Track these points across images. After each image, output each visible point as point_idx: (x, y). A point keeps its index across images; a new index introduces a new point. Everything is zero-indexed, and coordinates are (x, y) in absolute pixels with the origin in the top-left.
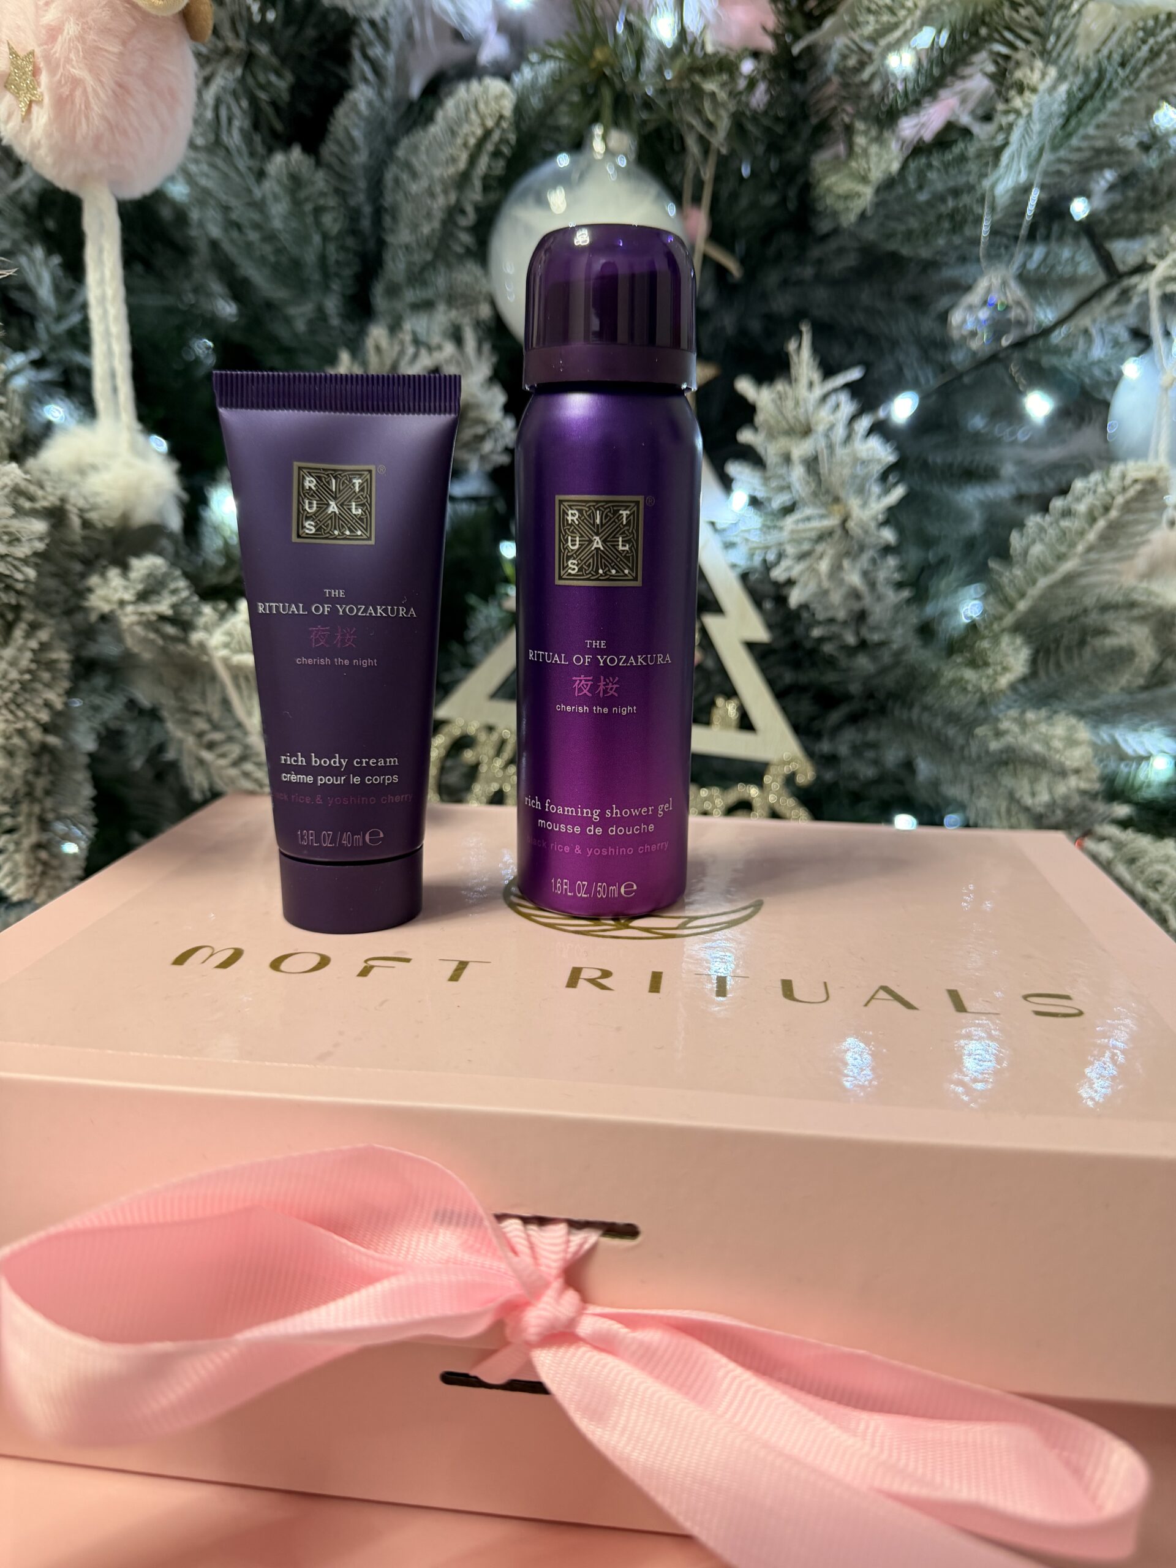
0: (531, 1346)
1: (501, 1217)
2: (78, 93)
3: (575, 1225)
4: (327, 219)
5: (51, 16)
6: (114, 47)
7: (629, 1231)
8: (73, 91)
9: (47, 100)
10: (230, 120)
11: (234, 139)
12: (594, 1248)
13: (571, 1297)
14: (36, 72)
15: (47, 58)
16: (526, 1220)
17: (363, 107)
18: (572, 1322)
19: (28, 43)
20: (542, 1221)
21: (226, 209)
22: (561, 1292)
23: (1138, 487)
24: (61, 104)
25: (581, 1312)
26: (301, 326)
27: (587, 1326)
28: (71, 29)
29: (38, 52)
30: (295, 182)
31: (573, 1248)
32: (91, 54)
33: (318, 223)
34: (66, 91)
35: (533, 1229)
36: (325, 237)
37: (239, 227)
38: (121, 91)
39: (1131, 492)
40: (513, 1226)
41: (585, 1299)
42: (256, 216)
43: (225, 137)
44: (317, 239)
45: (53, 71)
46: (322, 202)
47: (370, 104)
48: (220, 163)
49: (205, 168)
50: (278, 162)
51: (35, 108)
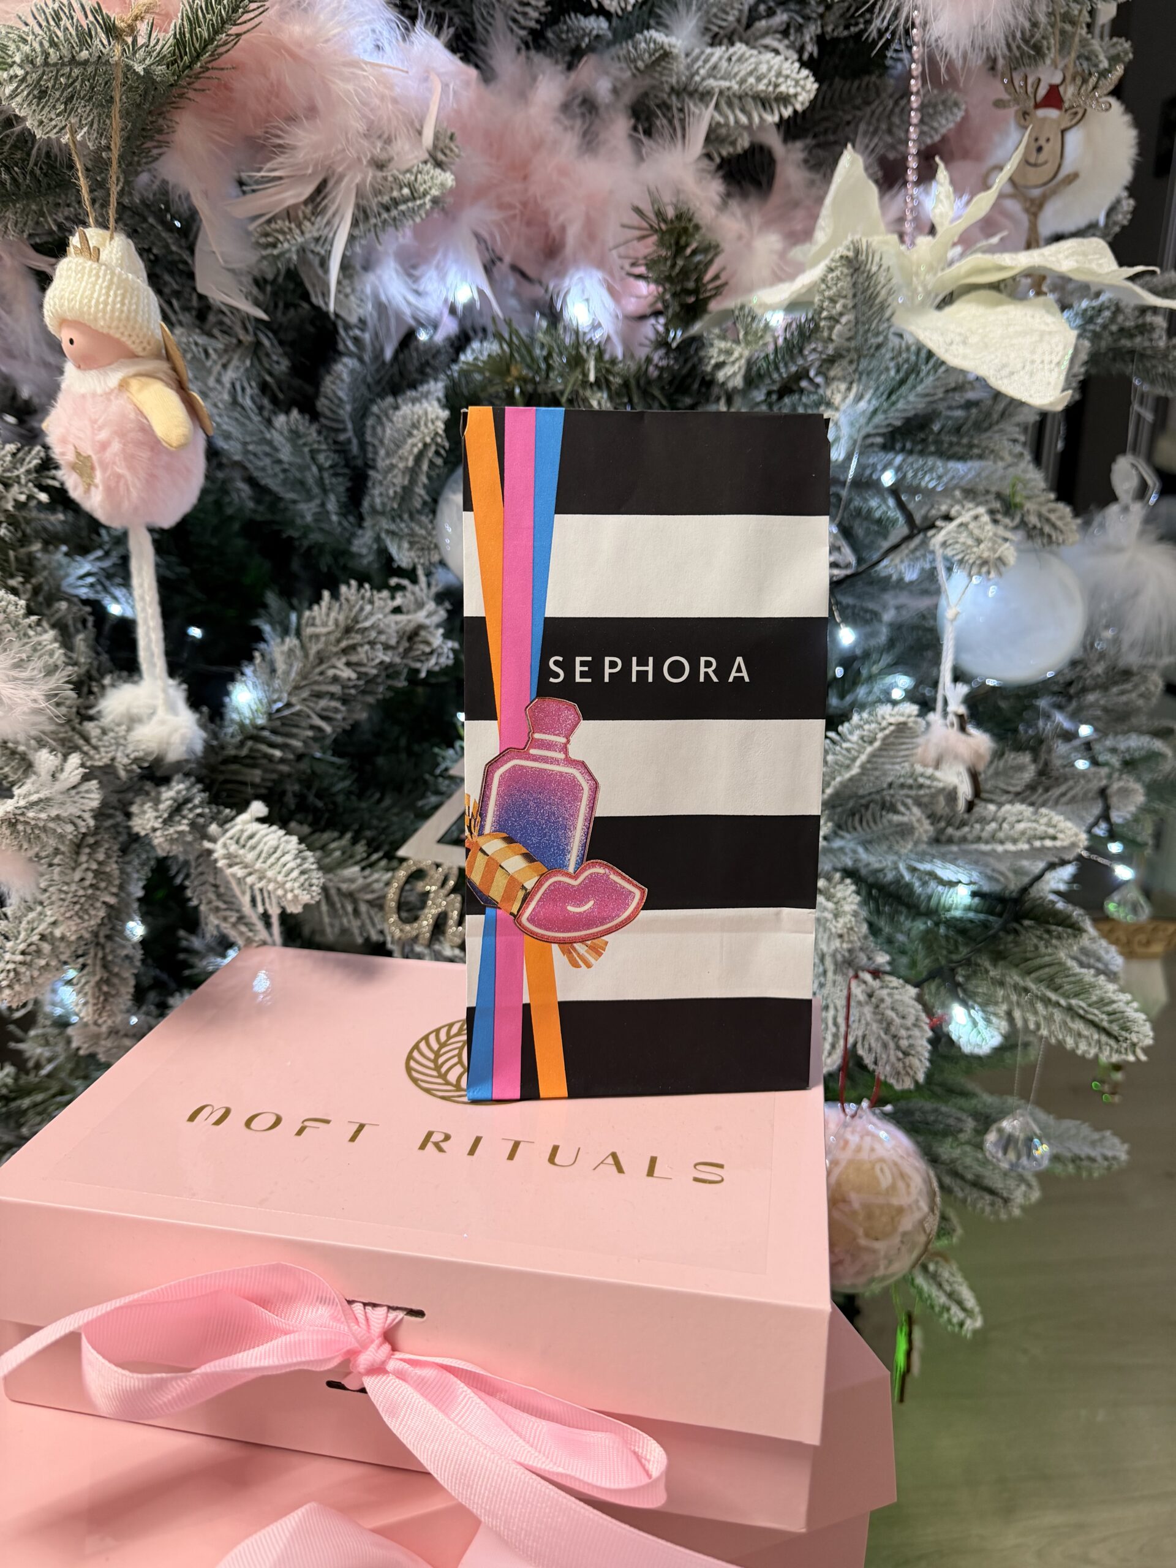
0: (361, 1375)
1: (350, 1302)
2: (122, 483)
3: (390, 1308)
4: (321, 458)
5: (103, 435)
6: (145, 454)
7: (420, 1314)
8: (118, 482)
9: (101, 488)
10: (243, 389)
11: (248, 403)
12: (401, 1320)
13: (387, 1347)
14: (93, 468)
15: (101, 462)
16: (365, 1305)
17: (345, 376)
18: (384, 1363)
19: (88, 450)
20: (374, 1305)
21: (245, 444)
22: (381, 1345)
23: (892, 728)
24: (110, 491)
25: (389, 1357)
26: (309, 518)
27: (391, 1365)
28: (116, 446)
29: (94, 458)
30: (295, 435)
31: (389, 1321)
32: (129, 459)
33: (313, 459)
34: (113, 484)
35: (369, 1309)
36: (321, 469)
37: (255, 455)
38: (151, 479)
39: (887, 732)
40: (358, 1308)
41: (394, 1349)
42: (267, 449)
43: (240, 399)
44: (314, 469)
45: (104, 468)
46: (316, 446)
47: (352, 372)
48: (236, 415)
49: (226, 419)
50: (281, 420)
51: (93, 489)
